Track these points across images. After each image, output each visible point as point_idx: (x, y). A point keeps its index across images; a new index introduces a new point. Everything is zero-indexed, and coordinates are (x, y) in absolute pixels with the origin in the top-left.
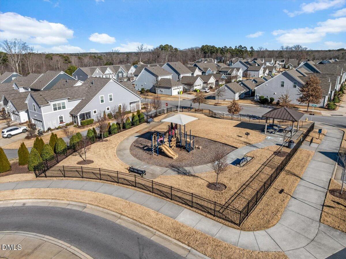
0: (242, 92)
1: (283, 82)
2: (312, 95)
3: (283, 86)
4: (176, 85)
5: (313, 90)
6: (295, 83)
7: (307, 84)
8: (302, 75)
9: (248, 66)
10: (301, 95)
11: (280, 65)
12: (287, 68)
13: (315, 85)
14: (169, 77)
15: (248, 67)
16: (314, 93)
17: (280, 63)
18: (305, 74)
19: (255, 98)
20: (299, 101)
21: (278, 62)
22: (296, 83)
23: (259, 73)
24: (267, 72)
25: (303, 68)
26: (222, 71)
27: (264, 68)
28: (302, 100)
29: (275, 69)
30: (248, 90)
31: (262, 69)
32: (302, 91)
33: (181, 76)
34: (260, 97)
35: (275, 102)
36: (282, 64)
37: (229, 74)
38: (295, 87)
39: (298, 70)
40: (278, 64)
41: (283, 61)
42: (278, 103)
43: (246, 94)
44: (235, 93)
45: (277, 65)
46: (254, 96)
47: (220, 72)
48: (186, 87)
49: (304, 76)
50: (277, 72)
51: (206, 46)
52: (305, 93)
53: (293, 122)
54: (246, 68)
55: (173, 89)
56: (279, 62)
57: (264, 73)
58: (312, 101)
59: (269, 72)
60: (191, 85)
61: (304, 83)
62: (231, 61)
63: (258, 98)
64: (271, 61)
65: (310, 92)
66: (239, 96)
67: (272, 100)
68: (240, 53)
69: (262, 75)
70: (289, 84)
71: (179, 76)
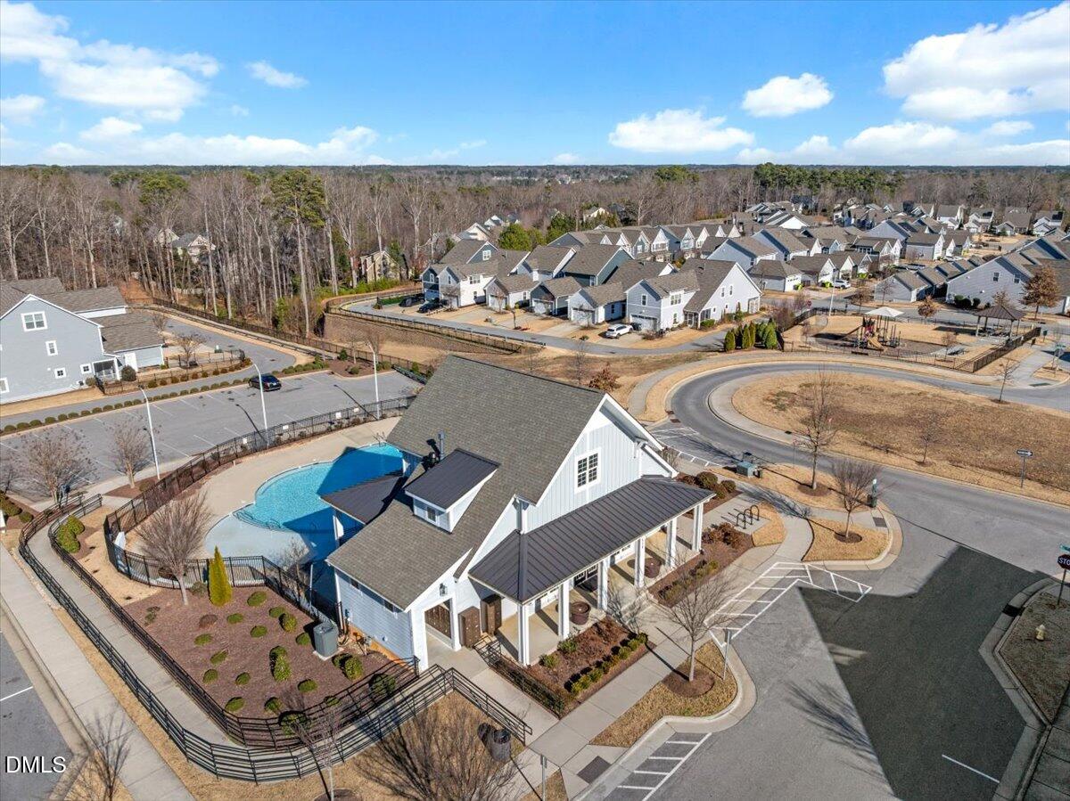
0: (921, 289)
1: (997, 274)
2: (1044, 295)
3: (996, 279)
4: (792, 274)
5: (1044, 287)
6: (1016, 276)
7: (1037, 277)
8: (1029, 263)
9: (909, 232)
10: (1027, 295)
11: (979, 224)
12: (999, 235)
13: (1049, 280)
14: (771, 257)
15: (907, 236)
16: (1046, 292)
17: (980, 220)
18: (1036, 261)
19: (947, 299)
20: (1023, 303)
21: (973, 217)
22: (1019, 275)
23: (934, 249)
24: (952, 246)
25: (1033, 250)
26: (858, 247)
27: (945, 237)
28: (1027, 301)
29: (971, 239)
30: (930, 286)
31: (941, 241)
32: (1028, 288)
33: (791, 256)
34: (956, 297)
35: (982, 305)
36: (984, 223)
37: (873, 253)
38: (1017, 281)
39: (1024, 253)
40: (975, 222)
41: (989, 214)
42: (988, 306)
43: (927, 291)
44: (911, 290)
45: (970, 224)
46: (945, 296)
47: (854, 246)
48: (808, 278)
49: (1034, 263)
50: (974, 246)
51: (766, 165)
52: (1031, 291)
53: (1012, 321)
54: (904, 238)
55: (787, 279)
56: (976, 218)
57: (944, 249)
58: (1043, 304)
59: (957, 246)
60: (815, 273)
61: (1031, 276)
62: (849, 212)
63: (953, 298)
64: (955, 215)
65: (1041, 290)
66: (917, 295)
67: (977, 301)
68: (865, 188)
69: (940, 255)
70: (1006, 276)
71: (786, 256)
